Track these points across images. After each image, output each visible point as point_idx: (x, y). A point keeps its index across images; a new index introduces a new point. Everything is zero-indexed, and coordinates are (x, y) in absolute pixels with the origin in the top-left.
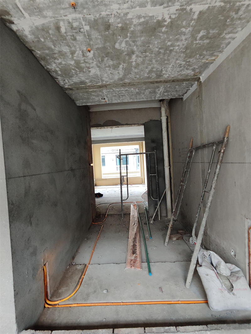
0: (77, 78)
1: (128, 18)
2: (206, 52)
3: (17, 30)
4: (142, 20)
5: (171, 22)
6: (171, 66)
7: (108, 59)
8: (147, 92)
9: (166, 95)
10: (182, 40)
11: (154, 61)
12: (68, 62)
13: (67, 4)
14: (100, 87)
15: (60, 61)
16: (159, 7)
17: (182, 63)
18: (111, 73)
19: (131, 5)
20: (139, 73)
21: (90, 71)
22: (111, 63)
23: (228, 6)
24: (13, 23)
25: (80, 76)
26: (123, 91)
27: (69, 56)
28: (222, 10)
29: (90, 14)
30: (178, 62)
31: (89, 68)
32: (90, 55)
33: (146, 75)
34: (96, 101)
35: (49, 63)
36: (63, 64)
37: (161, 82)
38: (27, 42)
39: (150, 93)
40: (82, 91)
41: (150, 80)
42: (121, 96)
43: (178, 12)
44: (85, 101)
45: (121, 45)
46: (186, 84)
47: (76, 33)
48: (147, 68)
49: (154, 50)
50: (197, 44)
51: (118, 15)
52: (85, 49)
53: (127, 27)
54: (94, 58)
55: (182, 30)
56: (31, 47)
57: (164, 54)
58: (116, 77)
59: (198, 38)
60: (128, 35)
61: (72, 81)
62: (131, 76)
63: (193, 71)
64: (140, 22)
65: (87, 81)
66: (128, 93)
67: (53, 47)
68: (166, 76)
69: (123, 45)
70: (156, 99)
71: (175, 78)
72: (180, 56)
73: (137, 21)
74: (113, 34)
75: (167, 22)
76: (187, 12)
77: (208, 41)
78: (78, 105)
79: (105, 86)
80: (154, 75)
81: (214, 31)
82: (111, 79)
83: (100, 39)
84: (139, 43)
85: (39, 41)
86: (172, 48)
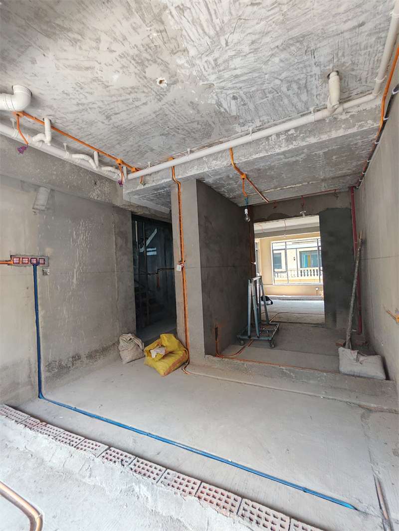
0: (239, 191)
1: (271, 165)
2: (350, 161)
4: (282, 163)
5: (304, 159)
6: (321, 172)
7: (262, 180)
9: (333, 187)
10: (320, 162)
11: (303, 174)
12: (233, 186)
15: (227, 187)
16: (291, 158)
17: (332, 169)
18: (267, 185)
19: (272, 162)
22: (266, 181)
23: (345, 146)
24: (205, 180)
25: (242, 190)
28: (341, 148)
34: (257, 202)
35: (220, 189)
36: (230, 188)
39: (312, 188)
43: (306, 156)
45: (271, 173)
46: (350, 177)
49: (299, 169)
50: (336, 161)
55: (315, 159)
57: (310, 169)
58: (273, 186)
59: (334, 159)
60: (275, 169)
61: (236, 194)
63: (349, 170)
65: (247, 191)
67: (224, 183)
68: (322, 177)
70: (324, 190)
71: (333, 177)
72: (326, 168)
73: (279, 165)
74: (264, 171)
75: (301, 160)
76: (313, 155)
77: (345, 158)
78: (240, 206)
80: (308, 179)
82: (268, 188)
83: (255, 174)
84: (284, 170)
85: (216, 183)
86: (314, 166)
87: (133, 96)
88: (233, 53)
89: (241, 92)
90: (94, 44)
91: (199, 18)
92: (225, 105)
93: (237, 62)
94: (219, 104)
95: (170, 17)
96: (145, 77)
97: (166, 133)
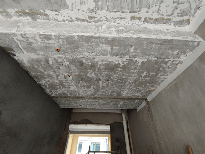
0: (60, 91)
1: (95, 60)
2: (149, 84)
3: (18, 60)
4: (105, 63)
5: (124, 65)
6: (126, 90)
7: (82, 82)
8: (111, 104)
9: (125, 107)
10: (132, 76)
11: (114, 86)
12: (54, 81)
13: (54, 49)
14: (77, 98)
15: (48, 79)
16: (115, 57)
17: (134, 89)
18: (85, 90)
19: (97, 54)
20: (105, 92)
21: (70, 88)
22: (85, 84)
23: (160, 60)
24: (15, 55)
25: (63, 90)
26: (94, 101)
27: (55, 77)
28: (156, 62)
29: (69, 56)
30: (131, 88)
31: (69, 86)
32: (70, 78)
33: (110, 94)
34: (75, 106)
35: (40, 80)
36: (51, 82)
37: (120, 98)
38: (25, 67)
39: (113, 104)
40: (64, 99)
41: (112, 97)
42: (93, 105)
43: (128, 61)
44: (66, 105)
45: (92, 75)
46: (138, 101)
47: (60, 65)
48: (110, 90)
49: (114, 80)
50: (142, 79)
51: (88, 58)
52: (66, 74)
53: (95, 66)
54: (72, 80)
55: (131, 70)
56: (27, 70)
57: (121, 83)
58: (89, 93)
59: (142, 76)
60: (96, 70)
61: (57, 93)
62: (99, 93)
63: (142, 94)
64: (103, 63)
65: (68, 93)
66: (98, 103)
67: (43, 71)
68: (124, 95)
69: (93, 75)
70: (118, 108)
71: (130, 97)
72: (132, 85)
73: (102, 63)
74: (86, 68)
75: (122, 66)
76: (134, 61)
77: (149, 78)
78: (61, 107)
79: (82, 98)
80: (115, 94)
81: (153, 73)
82: (85, 94)
83: (77, 70)
84: (103, 75)
85: (34, 67)
86: (126, 80)
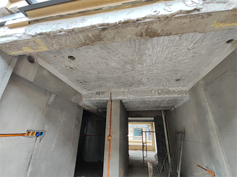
0: (131, 106)
2: (174, 103)
7: (143, 104)
9: (163, 109)
10: (165, 102)
14: (138, 108)
17: (167, 104)
20: (152, 106)
31: (136, 105)
34: (134, 110)
36: (129, 104)
41: (156, 107)
42: (145, 109)
44: (130, 110)
46: (170, 107)
49: (157, 103)
59: (170, 102)
62: (149, 106)
68: (162, 106)
70: (159, 110)
71: (165, 106)
87: (115, 70)
88: (156, 68)
89: (151, 78)
90: (115, 55)
91: (153, 59)
92: (143, 80)
93: (156, 71)
94: (141, 79)
95: (145, 56)
96: (124, 67)
97: (116, 82)
